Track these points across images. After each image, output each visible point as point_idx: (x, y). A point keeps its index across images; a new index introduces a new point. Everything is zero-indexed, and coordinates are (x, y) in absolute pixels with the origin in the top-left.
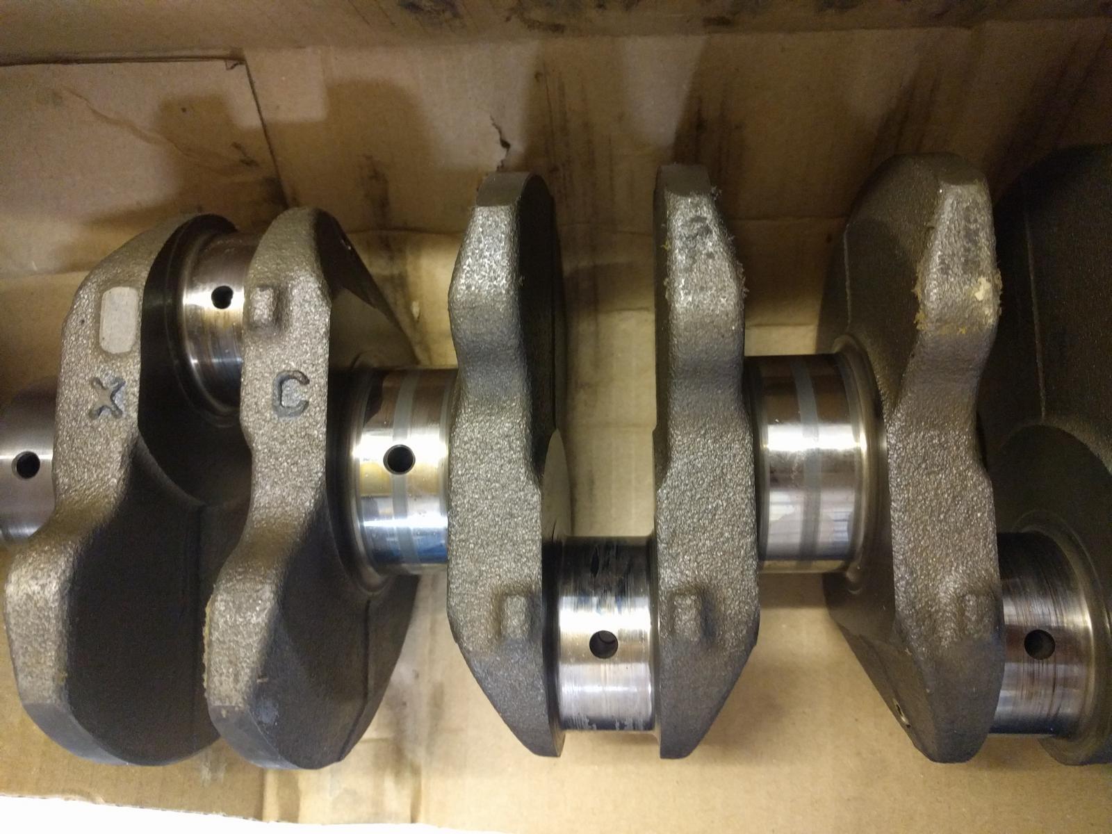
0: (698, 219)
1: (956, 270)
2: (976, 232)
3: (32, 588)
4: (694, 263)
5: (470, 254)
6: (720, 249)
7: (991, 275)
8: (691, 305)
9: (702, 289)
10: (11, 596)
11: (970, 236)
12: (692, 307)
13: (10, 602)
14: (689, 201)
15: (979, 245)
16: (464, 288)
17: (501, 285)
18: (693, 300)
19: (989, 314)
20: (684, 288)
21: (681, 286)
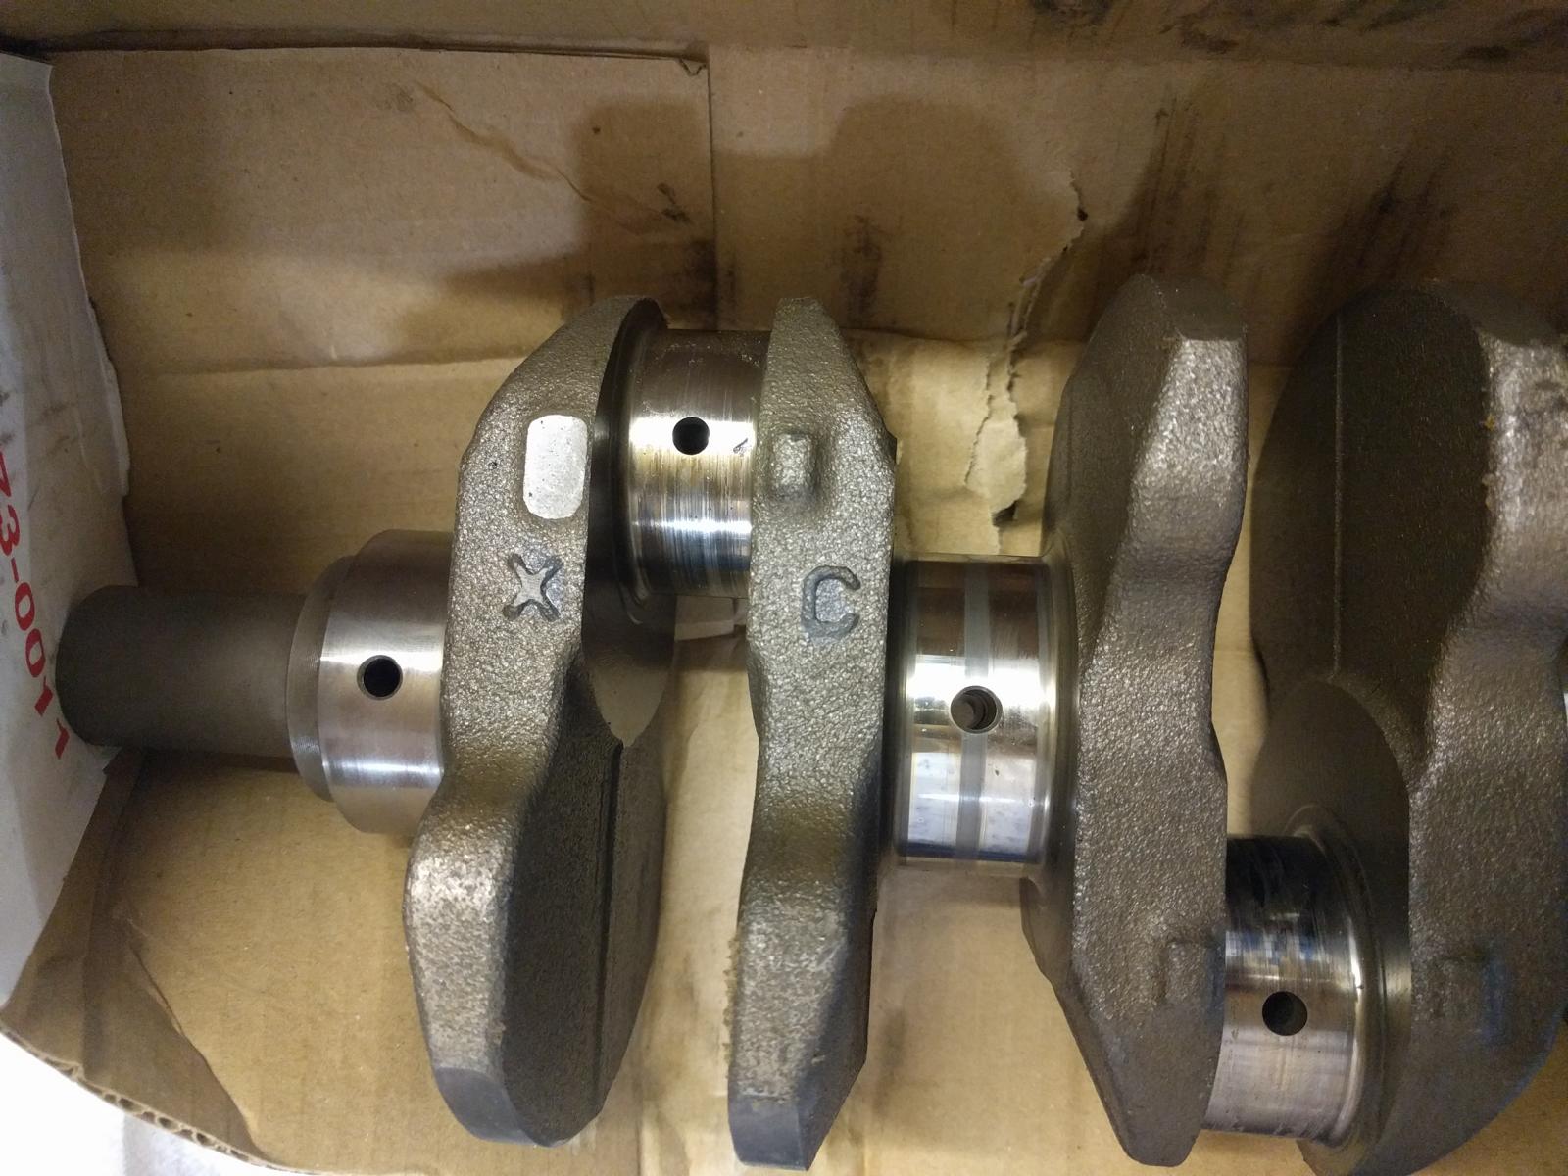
0: (1547, 385)
3: (454, 891)
4: (1539, 454)
8: (1532, 521)
9: (1552, 496)
10: (419, 901)
12: (1534, 523)
13: (417, 910)
14: (1532, 354)
16: (1165, 466)
17: (1224, 465)
18: (1537, 514)
20: (1521, 493)
21: (1516, 490)
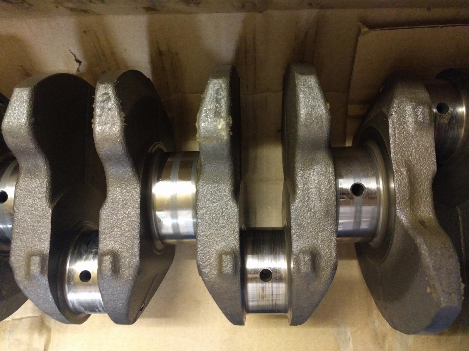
0: (107, 94)
1: (211, 116)
2: (221, 99)
4: (103, 113)
5: (10, 108)
6: (114, 106)
7: (225, 118)
8: (100, 131)
9: (105, 123)
11: (218, 101)
12: (101, 131)
14: (103, 86)
15: (221, 105)
16: (7, 123)
17: (22, 122)
18: (102, 128)
19: (224, 135)
20: (98, 123)
21: (97, 123)
